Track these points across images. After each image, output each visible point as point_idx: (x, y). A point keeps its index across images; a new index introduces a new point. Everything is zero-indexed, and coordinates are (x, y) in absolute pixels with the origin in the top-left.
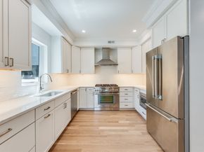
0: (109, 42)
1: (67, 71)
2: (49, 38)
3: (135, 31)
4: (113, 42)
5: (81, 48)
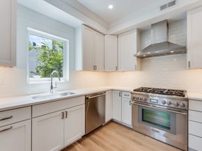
5: (118, 35)
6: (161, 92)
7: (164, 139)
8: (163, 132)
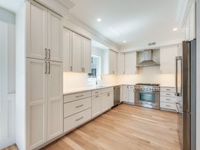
0: (150, 44)
1: (113, 72)
2: (101, 52)
3: (175, 29)
4: (154, 44)
5: (124, 53)
6: (149, 85)
7: (151, 107)
8: (150, 103)
